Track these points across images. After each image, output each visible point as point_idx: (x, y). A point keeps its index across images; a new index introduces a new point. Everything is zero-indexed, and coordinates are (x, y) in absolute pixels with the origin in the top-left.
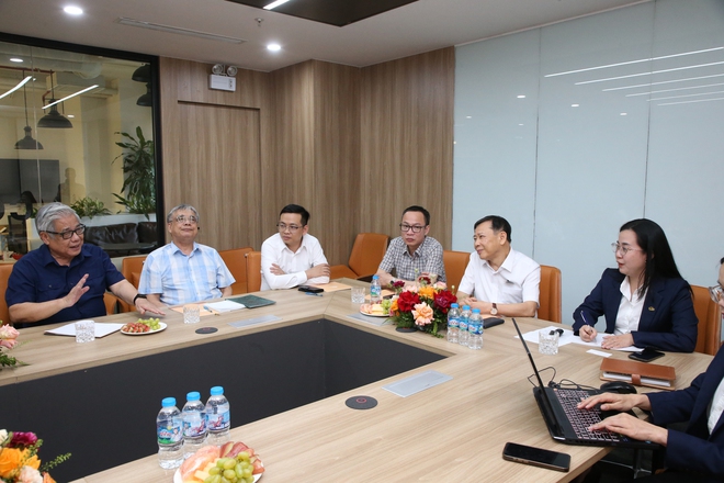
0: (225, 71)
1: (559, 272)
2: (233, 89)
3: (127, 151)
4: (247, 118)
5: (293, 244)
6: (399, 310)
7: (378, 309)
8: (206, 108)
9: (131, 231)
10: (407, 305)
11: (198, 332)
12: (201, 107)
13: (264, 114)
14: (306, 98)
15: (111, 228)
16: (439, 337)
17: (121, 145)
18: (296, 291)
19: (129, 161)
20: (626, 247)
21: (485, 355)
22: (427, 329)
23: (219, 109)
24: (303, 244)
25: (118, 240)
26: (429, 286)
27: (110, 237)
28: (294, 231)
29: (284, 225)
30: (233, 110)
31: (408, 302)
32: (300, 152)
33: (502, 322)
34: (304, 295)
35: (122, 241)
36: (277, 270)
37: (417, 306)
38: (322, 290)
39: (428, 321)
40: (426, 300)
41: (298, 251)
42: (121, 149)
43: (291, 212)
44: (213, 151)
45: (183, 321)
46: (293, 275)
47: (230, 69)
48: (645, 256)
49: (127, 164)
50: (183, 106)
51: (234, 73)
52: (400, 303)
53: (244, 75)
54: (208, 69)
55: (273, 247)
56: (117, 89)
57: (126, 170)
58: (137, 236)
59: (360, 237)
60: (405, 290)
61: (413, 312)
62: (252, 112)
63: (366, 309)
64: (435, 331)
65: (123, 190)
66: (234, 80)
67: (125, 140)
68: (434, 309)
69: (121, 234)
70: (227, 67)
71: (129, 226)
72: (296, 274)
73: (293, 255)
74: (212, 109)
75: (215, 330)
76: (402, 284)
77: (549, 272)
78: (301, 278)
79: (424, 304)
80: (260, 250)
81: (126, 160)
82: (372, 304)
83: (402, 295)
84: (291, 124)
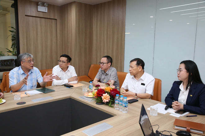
0: (43, 5)
1: (161, 81)
2: (47, 11)
3: (13, 33)
4: (52, 22)
5: (64, 69)
6: (97, 96)
7: (91, 95)
8: (36, 18)
9: (12, 62)
10: (100, 94)
11: (18, 104)
12: (34, 18)
13: (58, 21)
14: (73, 15)
15: (5, 61)
16: (112, 107)
17: (11, 31)
18: (63, 86)
19: (14, 37)
20: (181, 70)
21: (128, 115)
22: (107, 104)
23: (41, 19)
24: (68, 69)
25: (7, 65)
26: (109, 87)
27: (4, 64)
28: (64, 64)
29: (60, 61)
30: (47, 19)
31: (100, 93)
32: (71, 35)
33: (137, 101)
34: (66, 88)
35: (9, 66)
36: (58, 78)
37: (104, 95)
38: (73, 86)
39: (108, 101)
40: (107, 92)
41: (66, 72)
42: (11, 33)
43: (63, 57)
44: (39, 34)
45: (13, 99)
46: (63, 80)
47: (45, 4)
48: (188, 74)
49: (13, 38)
50: (27, 17)
51: (47, 6)
52: (97, 93)
53: (50, 6)
54: (37, 4)
55: (56, 70)
56: (9, 11)
57: (13, 40)
58: (14, 63)
59: (92, 66)
60: (100, 88)
61: (102, 97)
62: (54, 20)
63: (86, 95)
64: (110, 105)
65: (11, 47)
66: (47, 8)
67: (12, 30)
68: (110, 96)
69: (8, 63)
70: (44, 3)
71: (12, 60)
72: (64, 80)
73: (64, 73)
74: (39, 19)
75: (25, 103)
76: (99, 86)
77: (157, 80)
78: (66, 81)
79: (106, 94)
80: (52, 71)
81: (13, 37)
82: (89, 92)
83: (98, 90)
84: (68, 25)
